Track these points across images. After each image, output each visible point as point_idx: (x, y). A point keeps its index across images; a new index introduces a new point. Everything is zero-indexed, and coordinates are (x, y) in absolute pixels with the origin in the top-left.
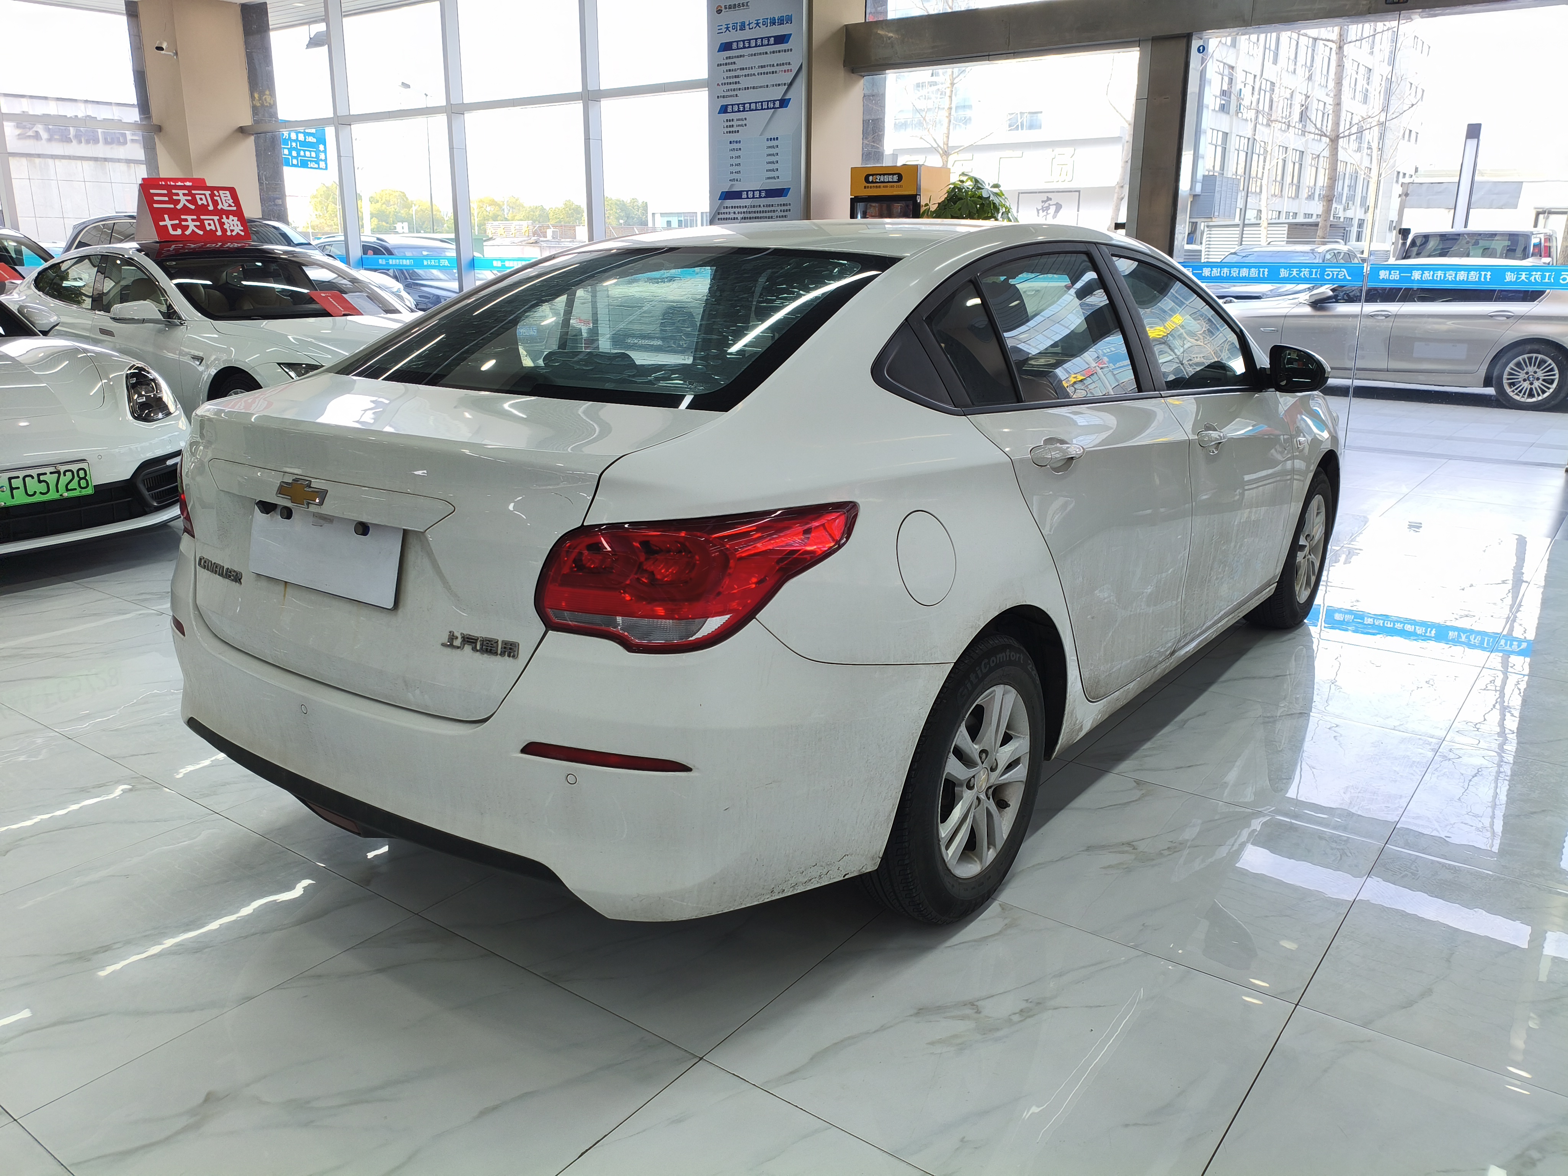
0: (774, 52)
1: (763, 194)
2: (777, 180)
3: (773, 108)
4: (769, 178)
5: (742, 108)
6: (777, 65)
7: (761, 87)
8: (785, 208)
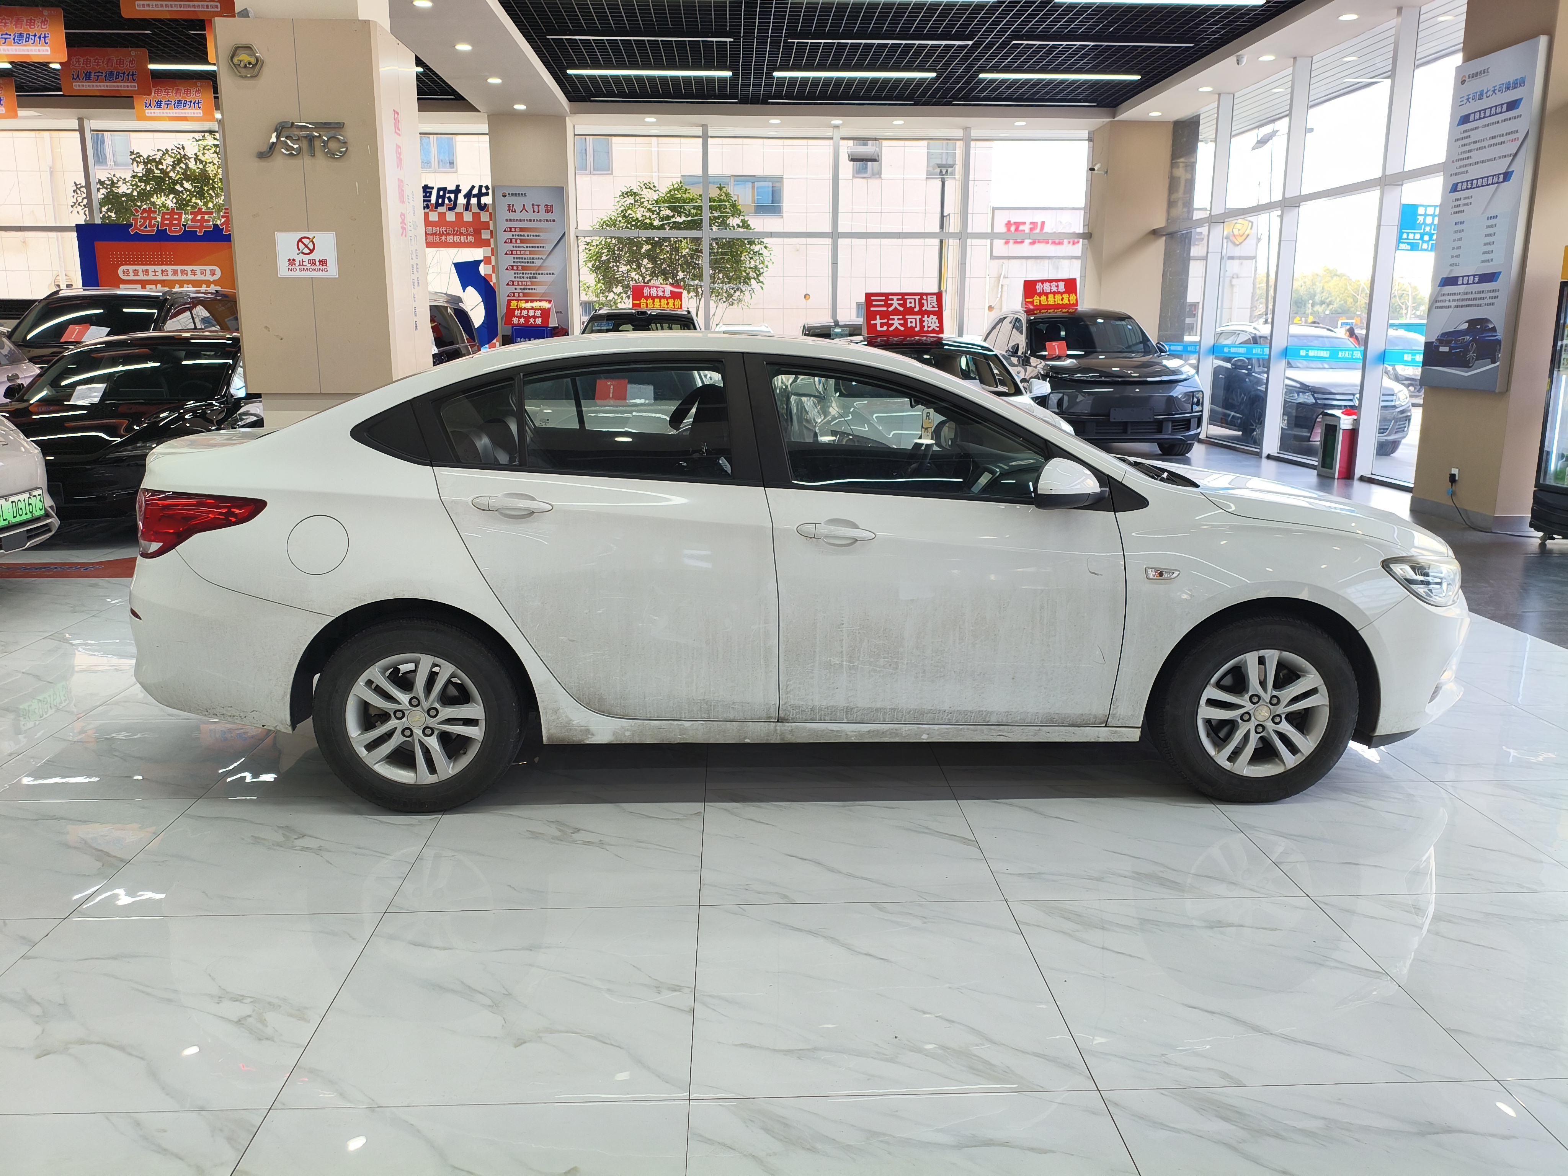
0: (1505, 120)
1: (1477, 279)
2: (1491, 263)
3: (1498, 183)
4: (1484, 261)
5: (1471, 185)
6: (1506, 134)
7: (1489, 160)
8: (1494, 294)
